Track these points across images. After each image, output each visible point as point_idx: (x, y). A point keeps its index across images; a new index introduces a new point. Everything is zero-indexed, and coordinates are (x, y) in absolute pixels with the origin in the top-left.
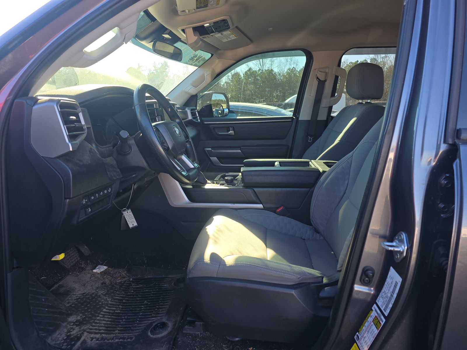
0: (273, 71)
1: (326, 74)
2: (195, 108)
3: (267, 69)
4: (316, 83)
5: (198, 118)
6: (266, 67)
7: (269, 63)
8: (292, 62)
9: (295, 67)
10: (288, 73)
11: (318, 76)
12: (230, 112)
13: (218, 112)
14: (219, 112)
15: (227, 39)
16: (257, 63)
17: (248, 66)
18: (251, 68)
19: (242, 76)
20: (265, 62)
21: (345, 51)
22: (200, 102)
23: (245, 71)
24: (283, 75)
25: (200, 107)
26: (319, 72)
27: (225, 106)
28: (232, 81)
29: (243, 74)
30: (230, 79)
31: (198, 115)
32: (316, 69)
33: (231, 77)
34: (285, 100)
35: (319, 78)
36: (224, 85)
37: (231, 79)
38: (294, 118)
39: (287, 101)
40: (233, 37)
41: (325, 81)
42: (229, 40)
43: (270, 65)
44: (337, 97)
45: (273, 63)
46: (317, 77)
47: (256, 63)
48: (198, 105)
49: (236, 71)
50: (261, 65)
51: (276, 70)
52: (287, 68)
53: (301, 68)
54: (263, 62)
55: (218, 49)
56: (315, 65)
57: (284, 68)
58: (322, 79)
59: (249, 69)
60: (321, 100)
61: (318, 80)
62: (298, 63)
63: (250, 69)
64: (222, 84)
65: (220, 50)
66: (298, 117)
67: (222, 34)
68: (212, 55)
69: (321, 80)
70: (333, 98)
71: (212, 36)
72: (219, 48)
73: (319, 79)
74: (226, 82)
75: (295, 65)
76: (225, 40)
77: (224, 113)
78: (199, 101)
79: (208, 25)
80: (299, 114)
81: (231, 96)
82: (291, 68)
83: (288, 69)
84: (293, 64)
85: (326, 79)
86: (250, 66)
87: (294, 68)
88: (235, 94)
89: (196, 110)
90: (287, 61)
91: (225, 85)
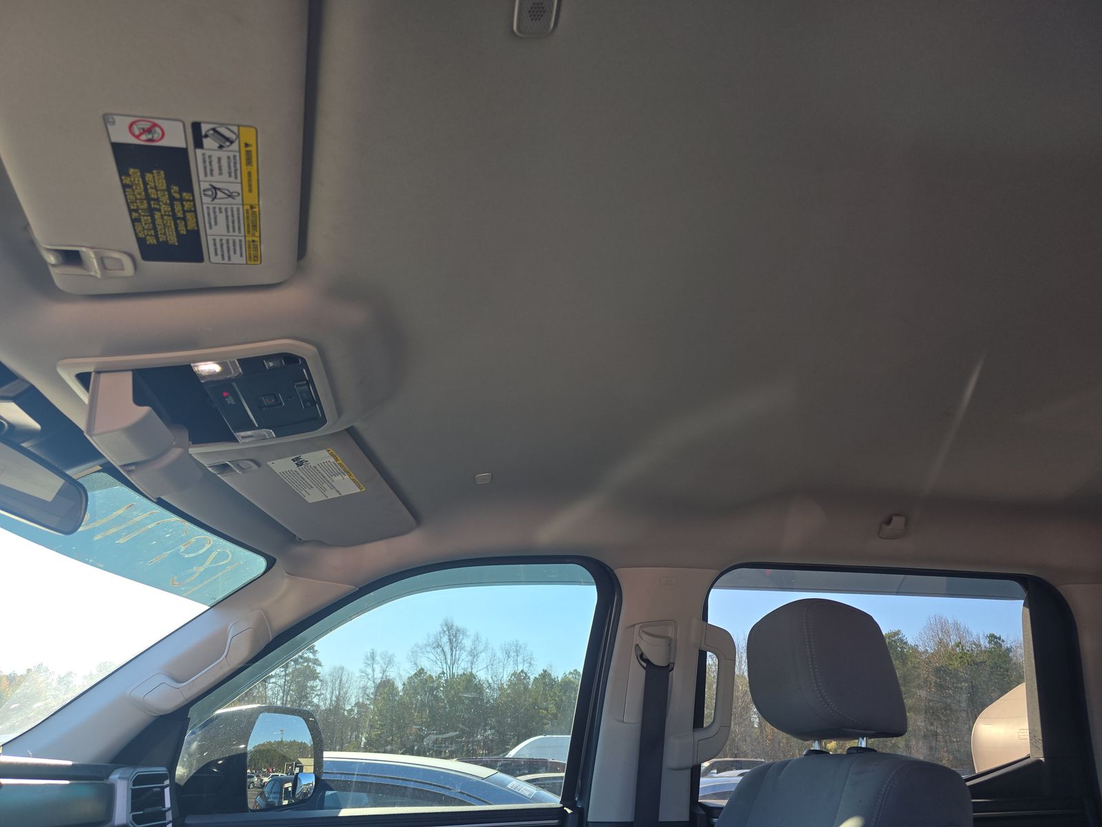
0: (475, 678)
1: (671, 644)
2: (162, 770)
3: (461, 672)
4: (637, 675)
5: (169, 816)
6: (460, 668)
7: (467, 659)
8: (520, 659)
9: (526, 670)
10: (511, 685)
11: (644, 648)
12: (321, 785)
13: (282, 786)
14: (286, 785)
15: (323, 491)
16: (439, 658)
17: (416, 664)
18: (422, 669)
19: (400, 687)
20: (457, 656)
21: (718, 572)
22: (194, 746)
24: (501, 688)
25: (190, 767)
26: (645, 637)
27: (308, 764)
28: (375, 701)
29: (404, 684)
30: (368, 696)
31: (168, 804)
32: (634, 626)
33: (372, 690)
34: (508, 750)
35: (648, 655)
36: (351, 710)
37: (372, 696)
38: (569, 811)
39: (512, 754)
40: (346, 485)
41: (668, 668)
42: (332, 495)
43: (469, 664)
44: (715, 728)
45: (475, 660)
46: (639, 653)
47: (434, 659)
48: (183, 757)
49: (387, 676)
50: (446, 663)
51: (482, 675)
52: (508, 672)
53: (540, 673)
54: (452, 655)
55: (292, 539)
56: (630, 612)
57: (501, 670)
58: (658, 660)
59: (419, 671)
60: (663, 740)
61: (645, 665)
62: (533, 662)
63: (421, 672)
64: (348, 707)
65: (301, 542)
66: (582, 809)
67: (300, 463)
68: (271, 563)
69: (652, 664)
70: (700, 735)
71: (254, 467)
72: (298, 536)
73: (647, 661)
74: (357, 704)
75: (527, 665)
76: (313, 496)
77: (298, 791)
78: (190, 743)
79: (216, 368)
80: (585, 793)
81: (366, 739)
82: (518, 672)
83: (513, 674)
84: (520, 663)
85: (671, 661)
86: (423, 664)
87: (522, 671)
88: (380, 736)
89: (167, 782)
90: (509, 657)
91: (353, 711)
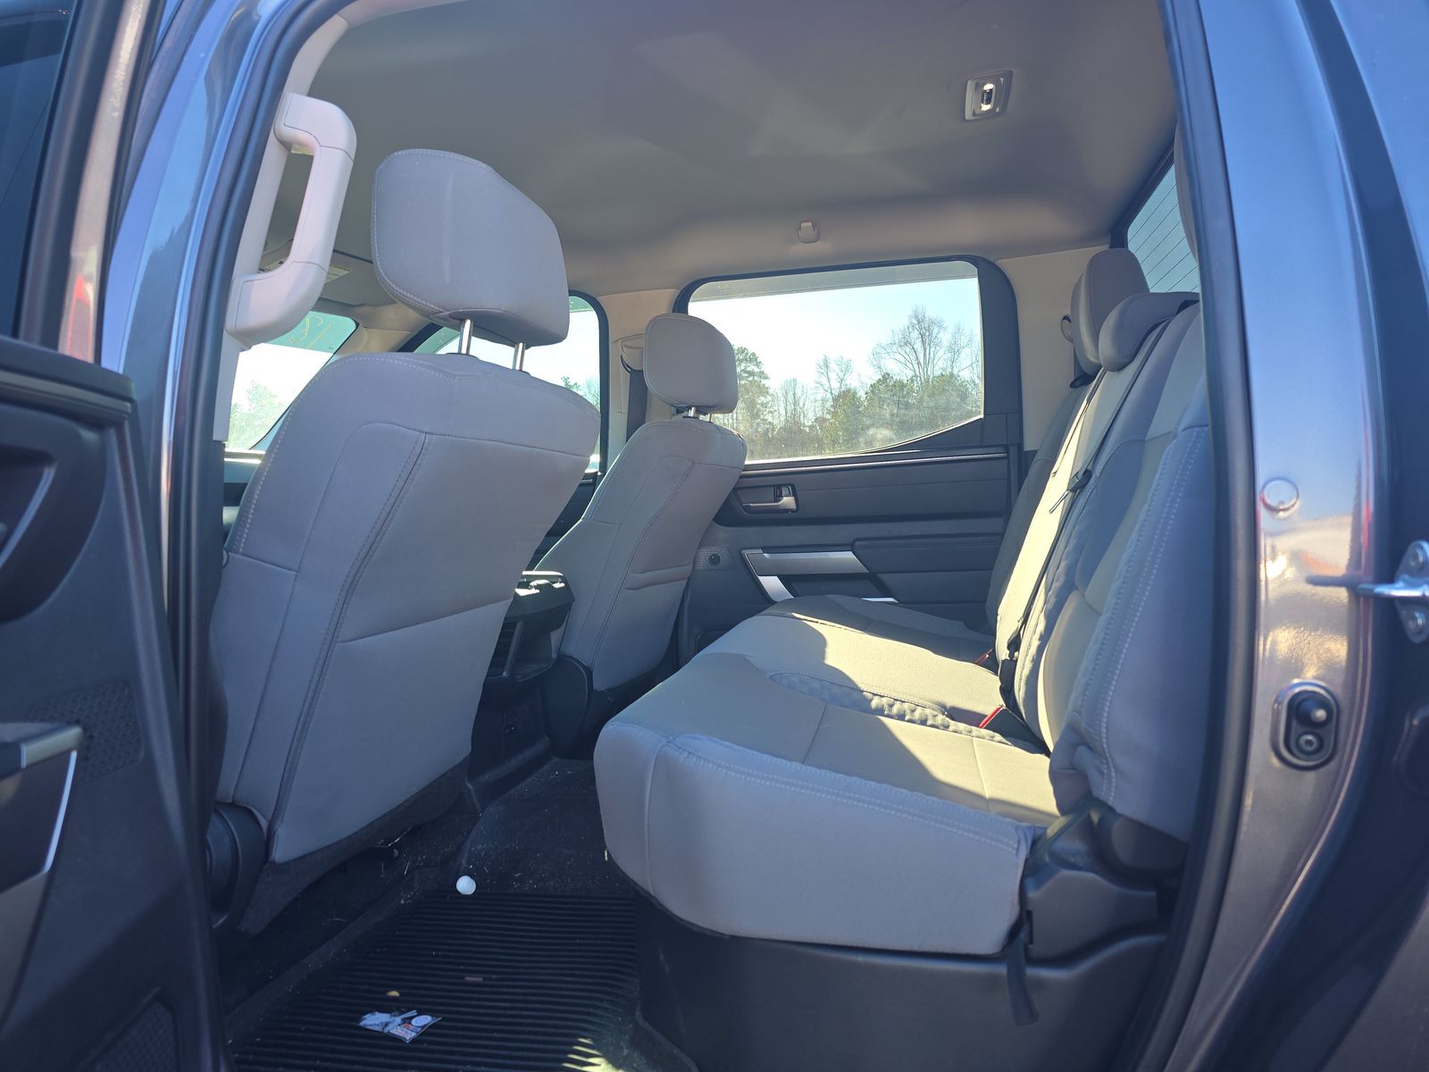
4: (625, 377)
7: (945, 357)
11: (625, 358)
16: (908, 358)
17: (879, 367)
18: (888, 374)
19: (863, 397)
20: (932, 355)
23: (870, 382)
26: (625, 349)
28: (835, 414)
30: (827, 409)
32: (617, 341)
33: (831, 403)
35: (628, 363)
36: (812, 427)
37: (831, 409)
43: (949, 363)
46: (623, 362)
47: (902, 359)
49: (846, 385)
50: (919, 363)
54: (925, 353)
58: (635, 366)
63: (886, 377)
64: (808, 423)
69: (634, 370)
73: (629, 367)
74: (816, 420)
86: (888, 368)
